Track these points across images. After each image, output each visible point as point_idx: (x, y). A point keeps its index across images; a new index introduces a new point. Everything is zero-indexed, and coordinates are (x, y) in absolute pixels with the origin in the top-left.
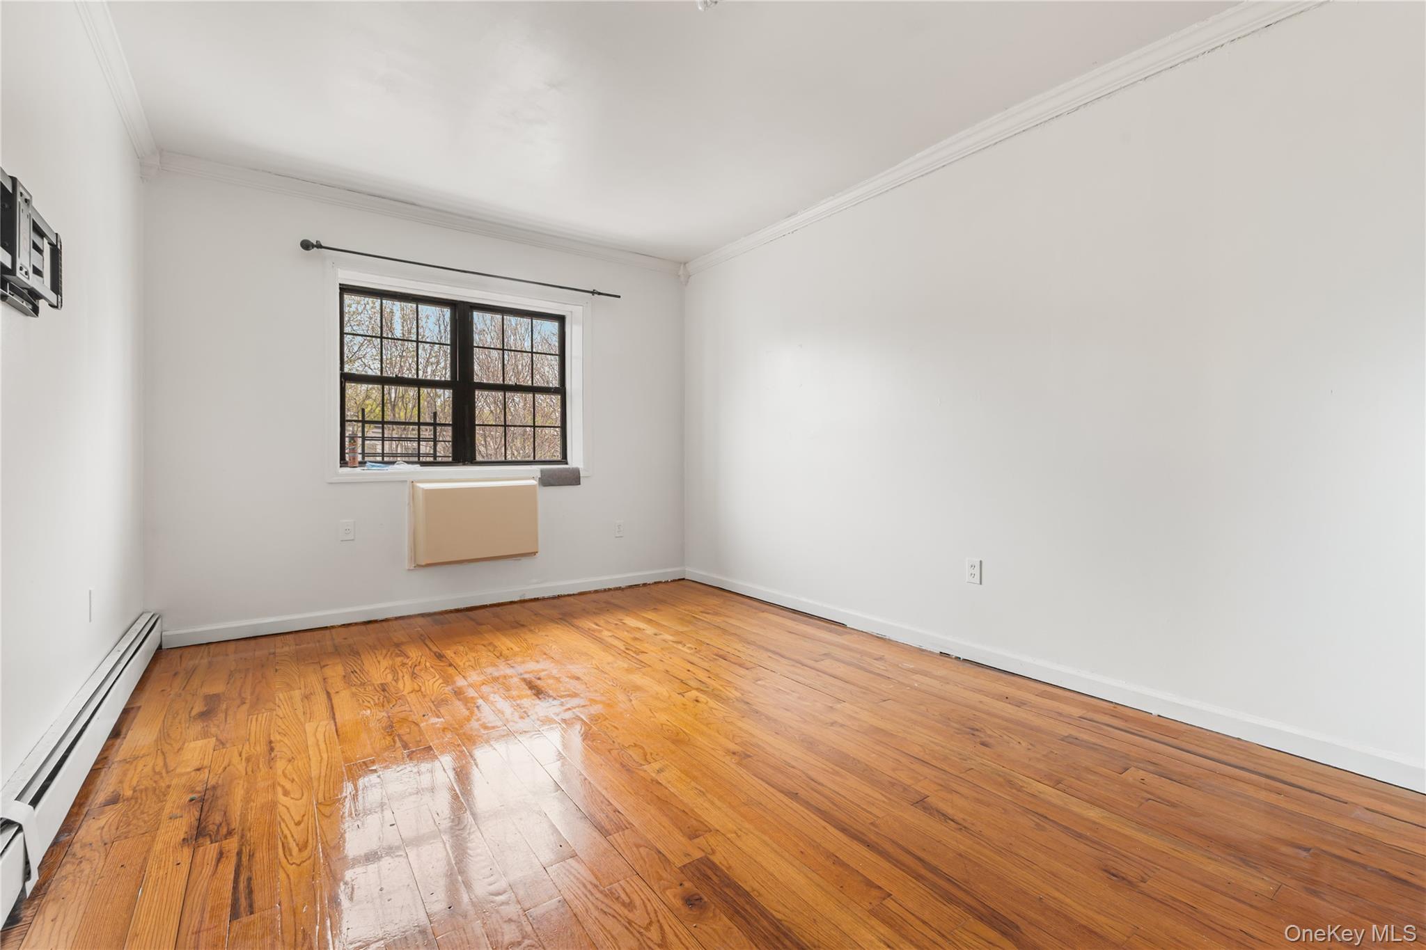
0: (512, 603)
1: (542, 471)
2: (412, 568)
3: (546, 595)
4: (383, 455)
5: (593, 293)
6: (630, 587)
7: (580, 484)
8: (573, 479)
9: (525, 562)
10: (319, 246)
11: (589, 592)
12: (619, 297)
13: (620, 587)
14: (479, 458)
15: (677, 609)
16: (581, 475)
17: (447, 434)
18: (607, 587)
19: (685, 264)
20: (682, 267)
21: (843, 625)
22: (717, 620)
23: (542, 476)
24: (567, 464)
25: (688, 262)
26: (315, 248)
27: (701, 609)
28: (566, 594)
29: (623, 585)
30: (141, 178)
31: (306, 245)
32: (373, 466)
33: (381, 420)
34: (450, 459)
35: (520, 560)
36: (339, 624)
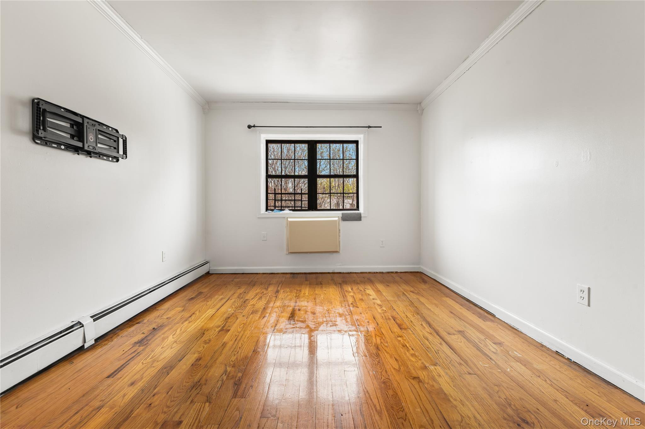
0: (329, 273)
1: (342, 214)
2: (287, 253)
3: (345, 271)
4: (281, 207)
5: (369, 127)
6: (388, 273)
7: (361, 220)
8: (358, 218)
9: (335, 255)
10: (254, 126)
11: (366, 273)
12: (381, 127)
13: (383, 272)
14: (318, 208)
15: (399, 287)
16: (362, 216)
17: (305, 198)
18: (375, 271)
19: (420, 103)
20: (419, 105)
21: (493, 316)
22: (413, 297)
23: (342, 216)
24: (359, 210)
25: (422, 102)
26: (252, 128)
27: (412, 289)
28: (354, 272)
29: (384, 271)
30: (204, 113)
31: (249, 127)
32: (277, 211)
33: (300, 192)
34: (307, 208)
35: (332, 254)
36: (262, 273)
